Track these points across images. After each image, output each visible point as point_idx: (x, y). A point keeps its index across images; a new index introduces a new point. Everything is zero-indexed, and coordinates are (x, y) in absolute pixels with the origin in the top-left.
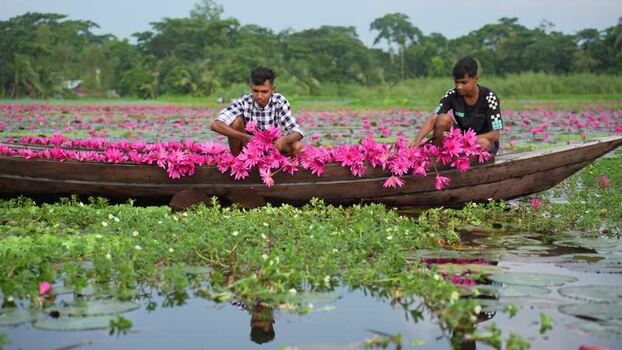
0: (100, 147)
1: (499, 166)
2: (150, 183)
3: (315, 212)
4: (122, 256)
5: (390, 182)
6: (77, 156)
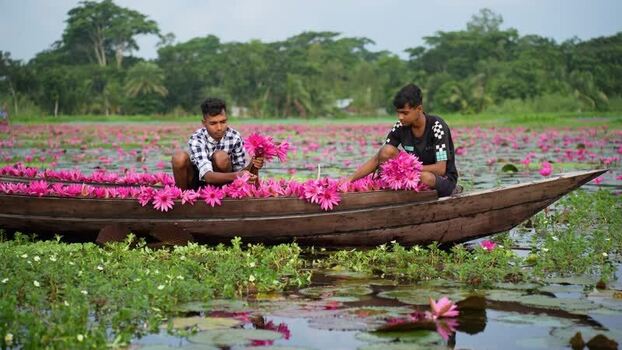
0: (73, 179)
1: (443, 203)
6: (4, 188)
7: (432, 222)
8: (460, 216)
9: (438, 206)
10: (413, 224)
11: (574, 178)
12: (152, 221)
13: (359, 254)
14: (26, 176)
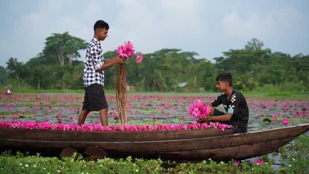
1: (236, 136)
2: (48, 140)
6: (13, 126)
7: (230, 146)
8: (245, 144)
9: (234, 138)
10: (220, 147)
11: (304, 126)
13: (192, 165)
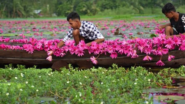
0: (25, 42)
2: (42, 59)
3: (113, 70)
4: (13, 94)
5: (146, 58)
6: (11, 47)
12: (75, 59)
14: (5, 42)
